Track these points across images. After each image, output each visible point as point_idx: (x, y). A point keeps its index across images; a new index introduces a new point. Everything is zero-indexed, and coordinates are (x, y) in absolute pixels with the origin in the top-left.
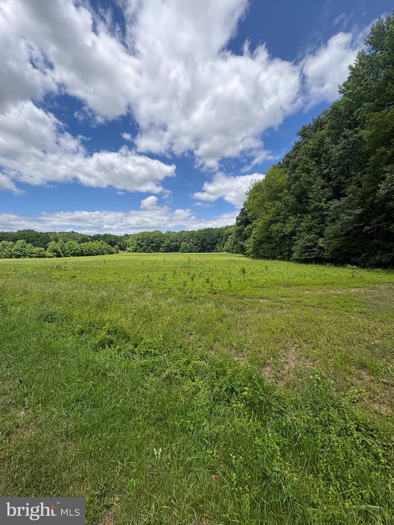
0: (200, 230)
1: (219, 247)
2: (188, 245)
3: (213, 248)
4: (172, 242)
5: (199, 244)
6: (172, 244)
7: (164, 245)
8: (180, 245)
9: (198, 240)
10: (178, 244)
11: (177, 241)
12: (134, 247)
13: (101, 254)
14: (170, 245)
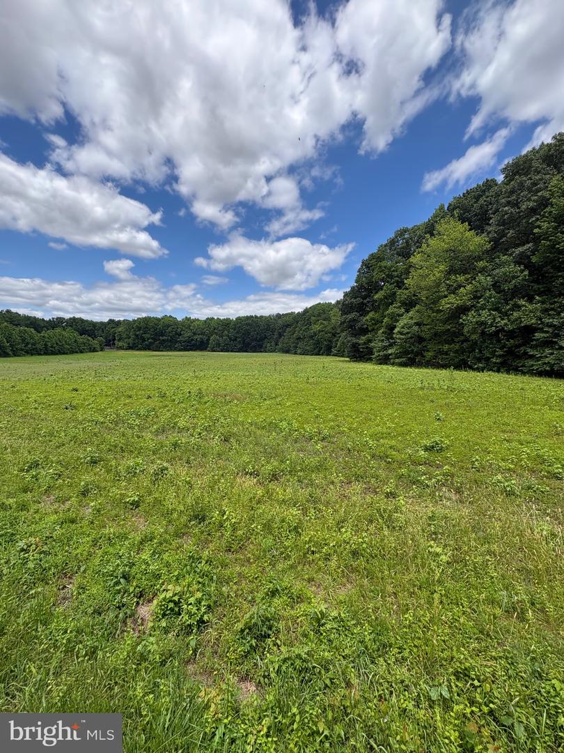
0: (239, 319)
1: (269, 345)
2: (221, 340)
3: (261, 346)
4: (195, 334)
5: (238, 340)
6: (195, 337)
7: (181, 338)
8: (208, 340)
9: (237, 333)
10: (205, 338)
11: (203, 334)
12: (130, 341)
13: (77, 352)
14: (192, 340)
